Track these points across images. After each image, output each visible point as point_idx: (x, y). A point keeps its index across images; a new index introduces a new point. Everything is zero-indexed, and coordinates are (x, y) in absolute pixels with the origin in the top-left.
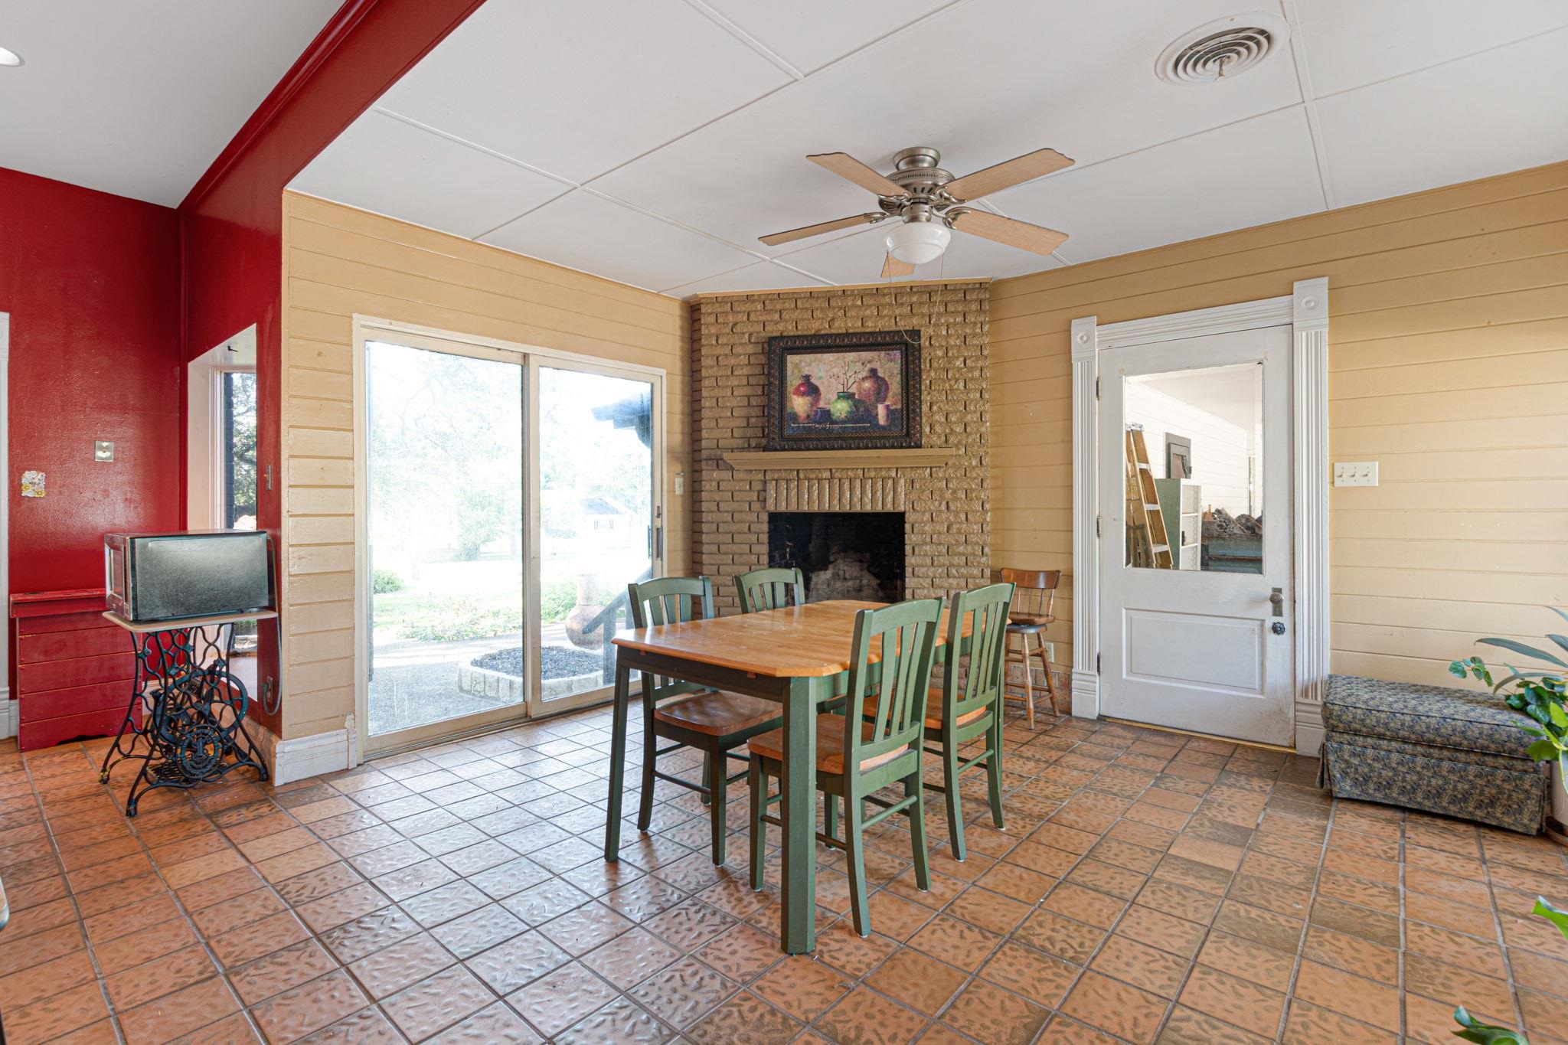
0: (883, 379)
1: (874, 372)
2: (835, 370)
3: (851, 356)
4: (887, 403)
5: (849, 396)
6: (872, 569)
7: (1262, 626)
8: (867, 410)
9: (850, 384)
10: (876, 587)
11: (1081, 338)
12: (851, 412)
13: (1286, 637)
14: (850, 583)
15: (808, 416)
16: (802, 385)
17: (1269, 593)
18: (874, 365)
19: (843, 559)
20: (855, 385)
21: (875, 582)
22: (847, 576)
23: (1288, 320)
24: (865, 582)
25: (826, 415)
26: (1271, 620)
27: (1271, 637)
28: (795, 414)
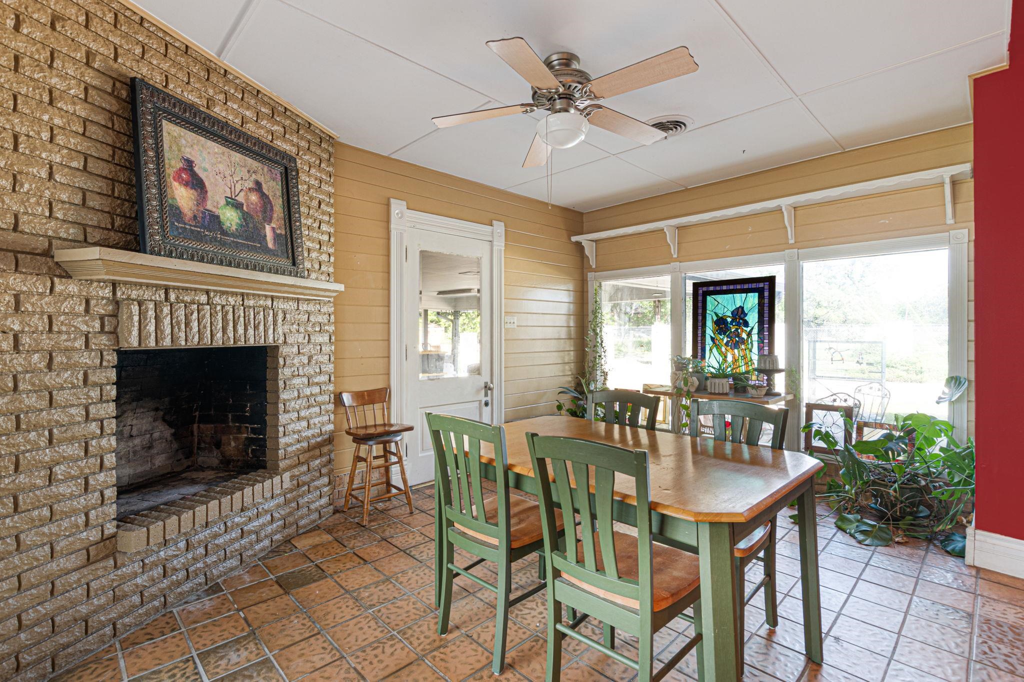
0: (267, 197)
1: (258, 184)
2: (221, 167)
3: (237, 157)
4: (273, 225)
5: (238, 206)
6: (167, 418)
7: (480, 404)
8: (255, 227)
9: (237, 191)
10: (169, 438)
11: (397, 214)
12: (241, 226)
13: (489, 407)
14: (137, 441)
15: (195, 217)
16: (182, 170)
17: (483, 385)
18: (261, 179)
19: (134, 411)
20: (242, 194)
21: (168, 432)
22: (134, 432)
23: (491, 239)
24: (156, 435)
25: (215, 220)
26: (484, 400)
27: (485, 408)
28: (178, 208)
